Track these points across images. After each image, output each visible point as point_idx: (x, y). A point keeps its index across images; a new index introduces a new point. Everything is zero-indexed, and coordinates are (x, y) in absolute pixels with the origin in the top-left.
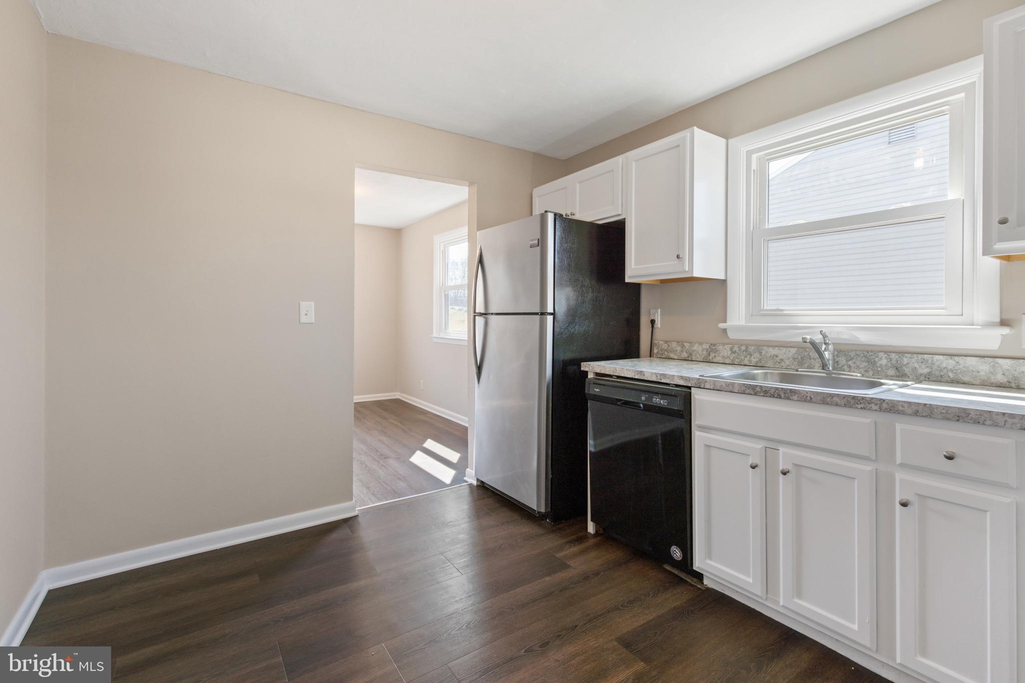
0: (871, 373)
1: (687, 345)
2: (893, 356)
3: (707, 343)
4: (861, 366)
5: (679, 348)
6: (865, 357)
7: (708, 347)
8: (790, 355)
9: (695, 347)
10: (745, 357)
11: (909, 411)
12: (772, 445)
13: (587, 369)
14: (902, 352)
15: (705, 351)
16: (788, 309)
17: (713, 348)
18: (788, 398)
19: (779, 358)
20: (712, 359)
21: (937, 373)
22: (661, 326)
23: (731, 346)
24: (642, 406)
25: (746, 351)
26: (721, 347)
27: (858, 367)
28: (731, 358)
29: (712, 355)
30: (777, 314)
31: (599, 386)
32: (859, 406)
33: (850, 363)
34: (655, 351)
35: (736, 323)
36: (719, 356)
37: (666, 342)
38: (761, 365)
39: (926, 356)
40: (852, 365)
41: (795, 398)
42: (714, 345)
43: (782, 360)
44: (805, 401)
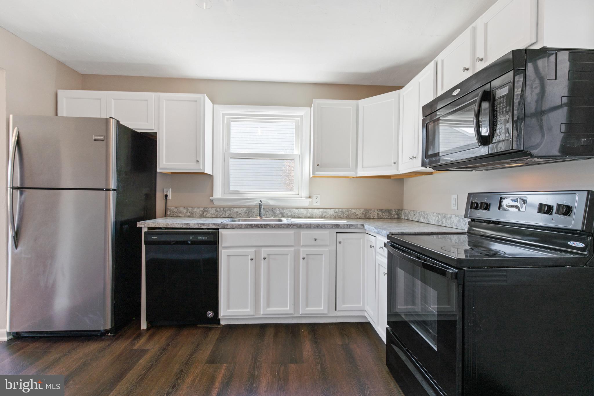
0: (274, 216)
1: (190, 209)
2: (281, 209)
3: (202, 207)
4: (270, 214)
5: (185, 211)
6: (272, 210)
7: (203, 209)
8: (244, 211)
9: (195, 210)
10: (223, 213)
11: (305, 227)
12: (258, 248)
13: (140, 226)
14: (283, 208)
15: (201, 211)
16: (242, 190)
17: (206, 210)
18: (266, 228)
19: (239, 213)
20: (205, 215)
21: (293, 215)
22: (171, 198)
23: (215, 208)
24: (189, 242)
25: (223, 210)
26: (210, 209)
27: (269, 215)
28: (216, 214)
29: (205, 213)
30: (237, 192)
31: (155, 235)
32: (290, 227)
33: (267, 213)
34: (169, 213)
35: (218, 197)
36: (209, 213)
37: (176, 208)
38: (231, 216)
39: (290, 209)
40: (267, 214)
41: (268, 227)
42: (206, 208)
43: (240, 214)
44: (272, 228)
